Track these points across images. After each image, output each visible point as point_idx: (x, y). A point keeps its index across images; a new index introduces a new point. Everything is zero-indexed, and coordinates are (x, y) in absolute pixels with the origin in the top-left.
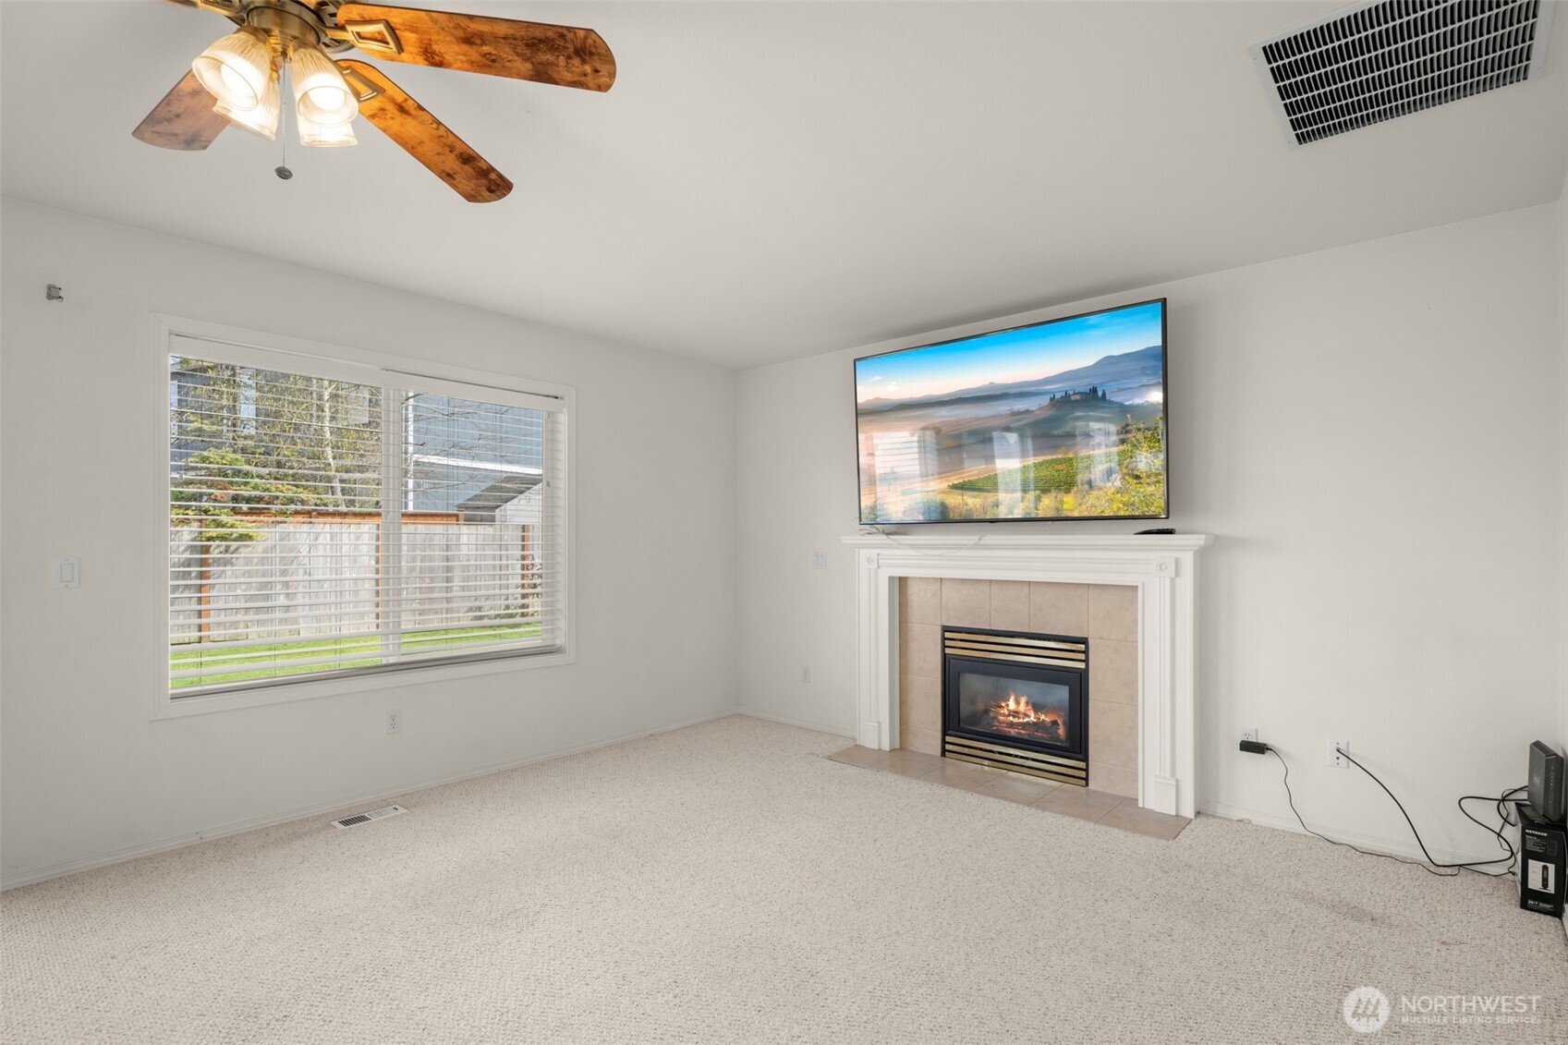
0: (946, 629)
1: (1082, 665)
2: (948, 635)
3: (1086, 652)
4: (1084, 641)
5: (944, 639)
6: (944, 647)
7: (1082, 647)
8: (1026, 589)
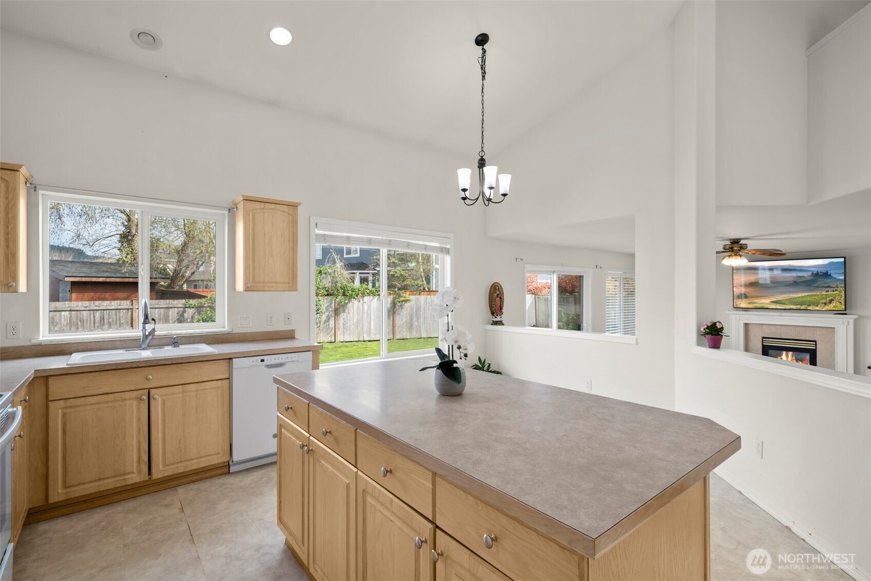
0: (763, 338)
1: (814, 348)
2: (764, 339)
3: (816, 344)
4: (815, 341)
5: (763, 341)
6: (763, 343)
7: (814, 343)
8: (794, 327)
